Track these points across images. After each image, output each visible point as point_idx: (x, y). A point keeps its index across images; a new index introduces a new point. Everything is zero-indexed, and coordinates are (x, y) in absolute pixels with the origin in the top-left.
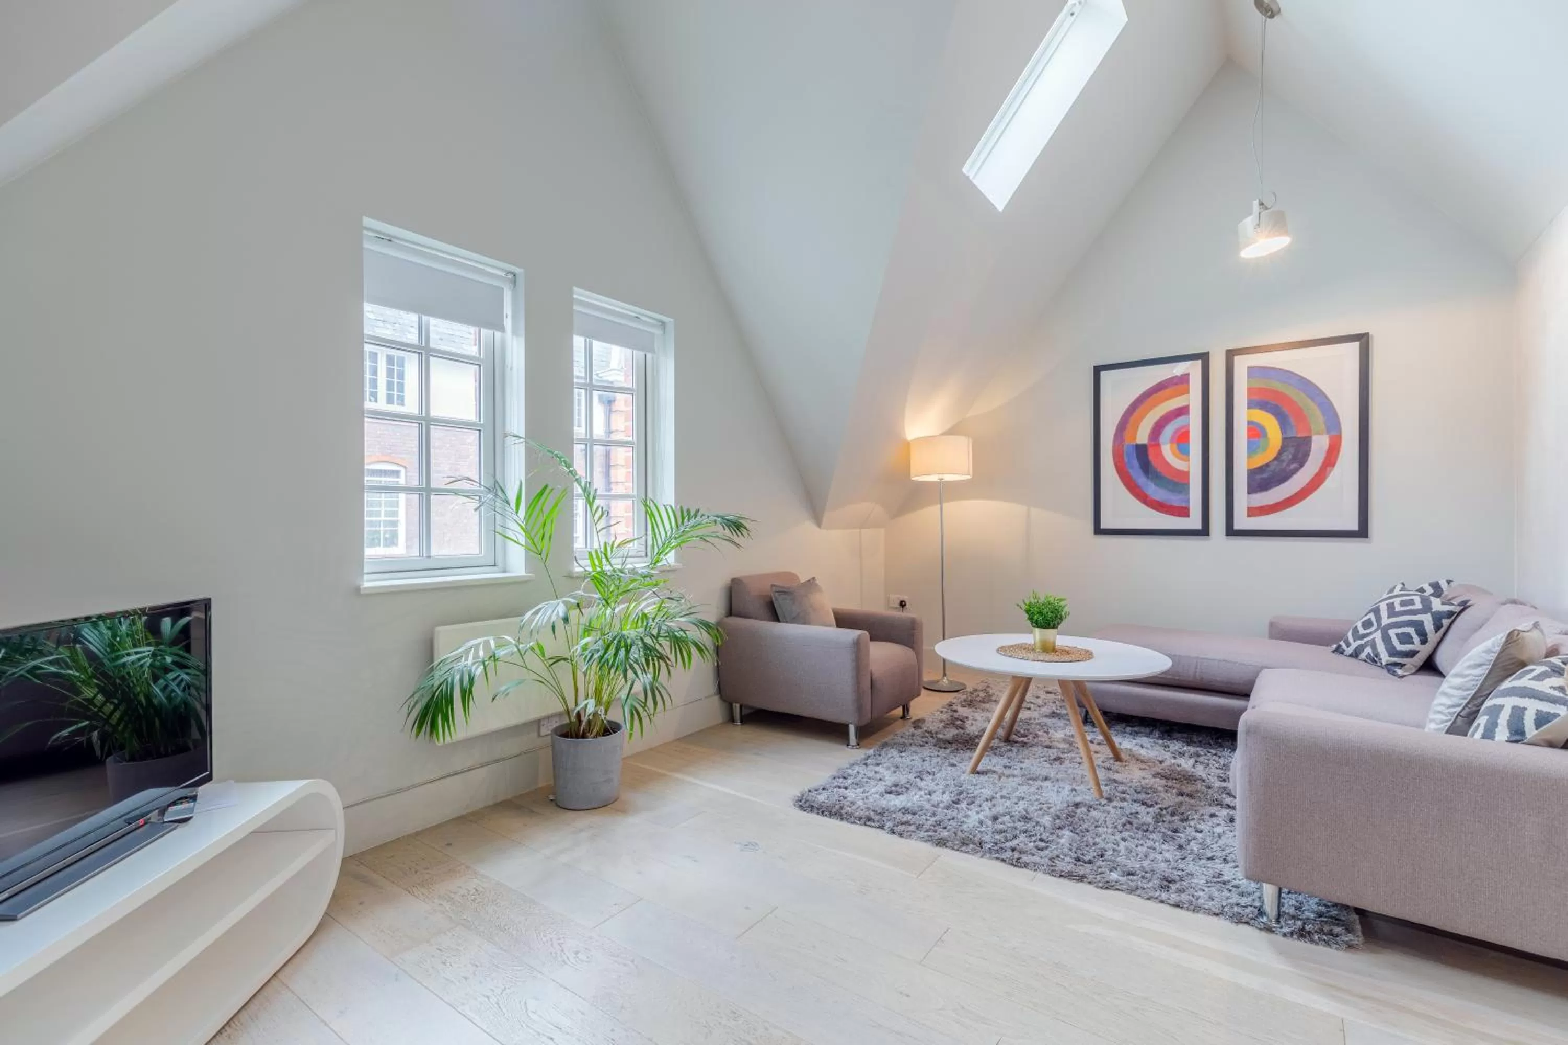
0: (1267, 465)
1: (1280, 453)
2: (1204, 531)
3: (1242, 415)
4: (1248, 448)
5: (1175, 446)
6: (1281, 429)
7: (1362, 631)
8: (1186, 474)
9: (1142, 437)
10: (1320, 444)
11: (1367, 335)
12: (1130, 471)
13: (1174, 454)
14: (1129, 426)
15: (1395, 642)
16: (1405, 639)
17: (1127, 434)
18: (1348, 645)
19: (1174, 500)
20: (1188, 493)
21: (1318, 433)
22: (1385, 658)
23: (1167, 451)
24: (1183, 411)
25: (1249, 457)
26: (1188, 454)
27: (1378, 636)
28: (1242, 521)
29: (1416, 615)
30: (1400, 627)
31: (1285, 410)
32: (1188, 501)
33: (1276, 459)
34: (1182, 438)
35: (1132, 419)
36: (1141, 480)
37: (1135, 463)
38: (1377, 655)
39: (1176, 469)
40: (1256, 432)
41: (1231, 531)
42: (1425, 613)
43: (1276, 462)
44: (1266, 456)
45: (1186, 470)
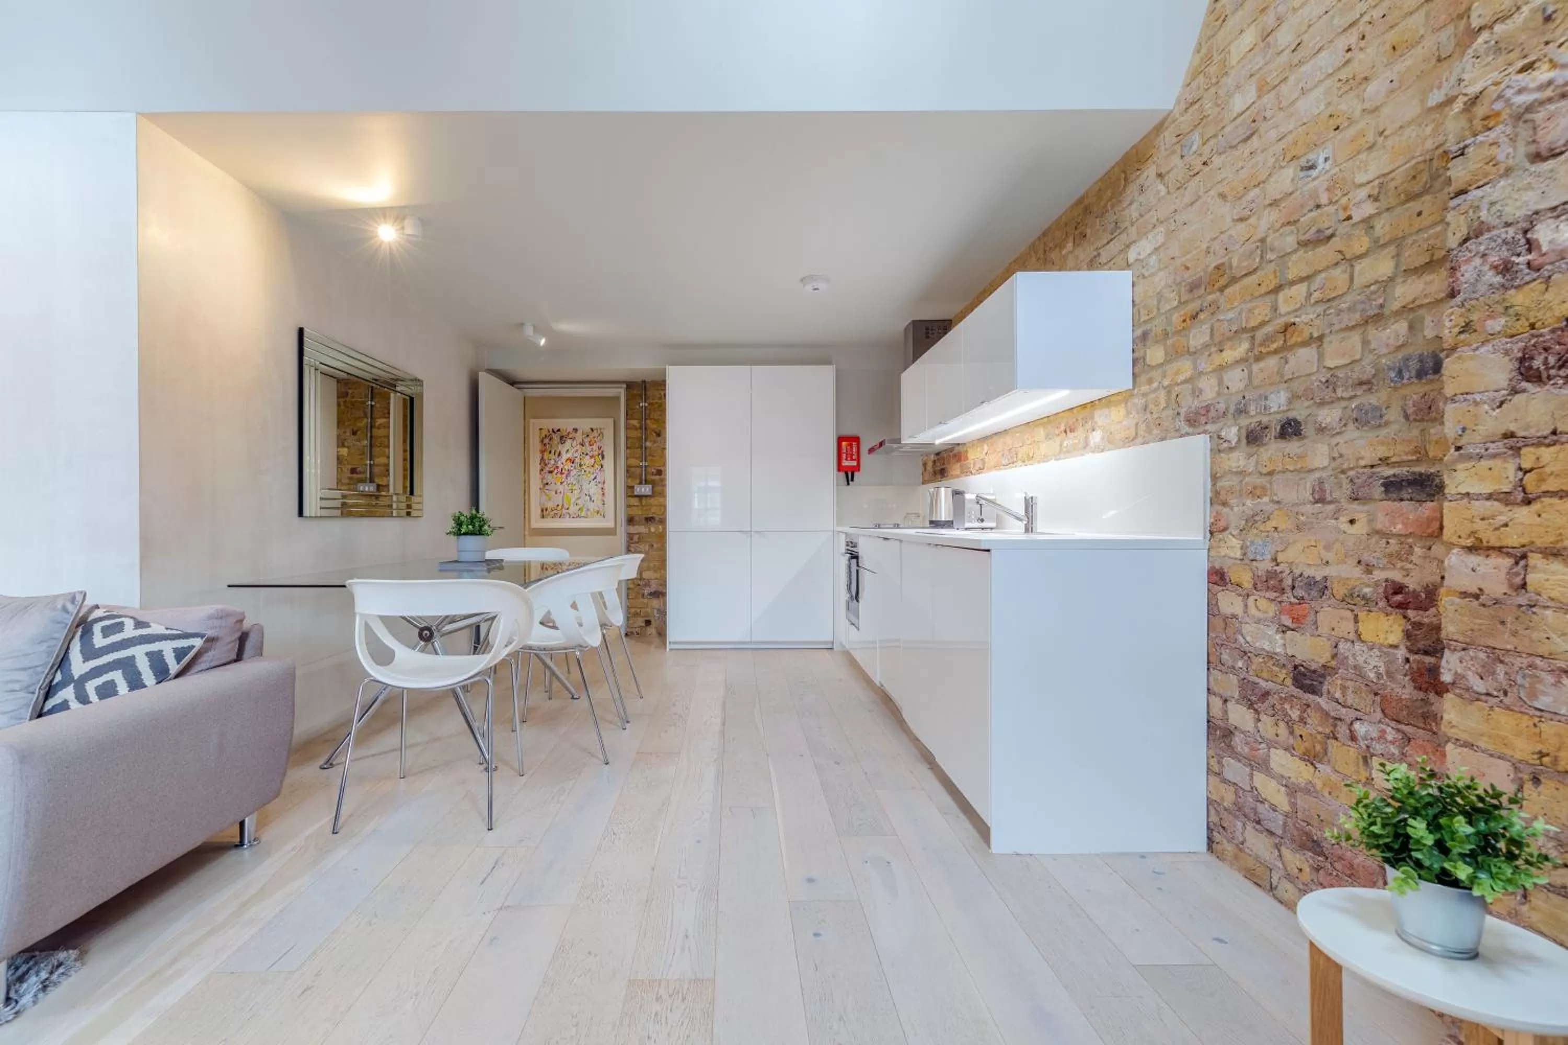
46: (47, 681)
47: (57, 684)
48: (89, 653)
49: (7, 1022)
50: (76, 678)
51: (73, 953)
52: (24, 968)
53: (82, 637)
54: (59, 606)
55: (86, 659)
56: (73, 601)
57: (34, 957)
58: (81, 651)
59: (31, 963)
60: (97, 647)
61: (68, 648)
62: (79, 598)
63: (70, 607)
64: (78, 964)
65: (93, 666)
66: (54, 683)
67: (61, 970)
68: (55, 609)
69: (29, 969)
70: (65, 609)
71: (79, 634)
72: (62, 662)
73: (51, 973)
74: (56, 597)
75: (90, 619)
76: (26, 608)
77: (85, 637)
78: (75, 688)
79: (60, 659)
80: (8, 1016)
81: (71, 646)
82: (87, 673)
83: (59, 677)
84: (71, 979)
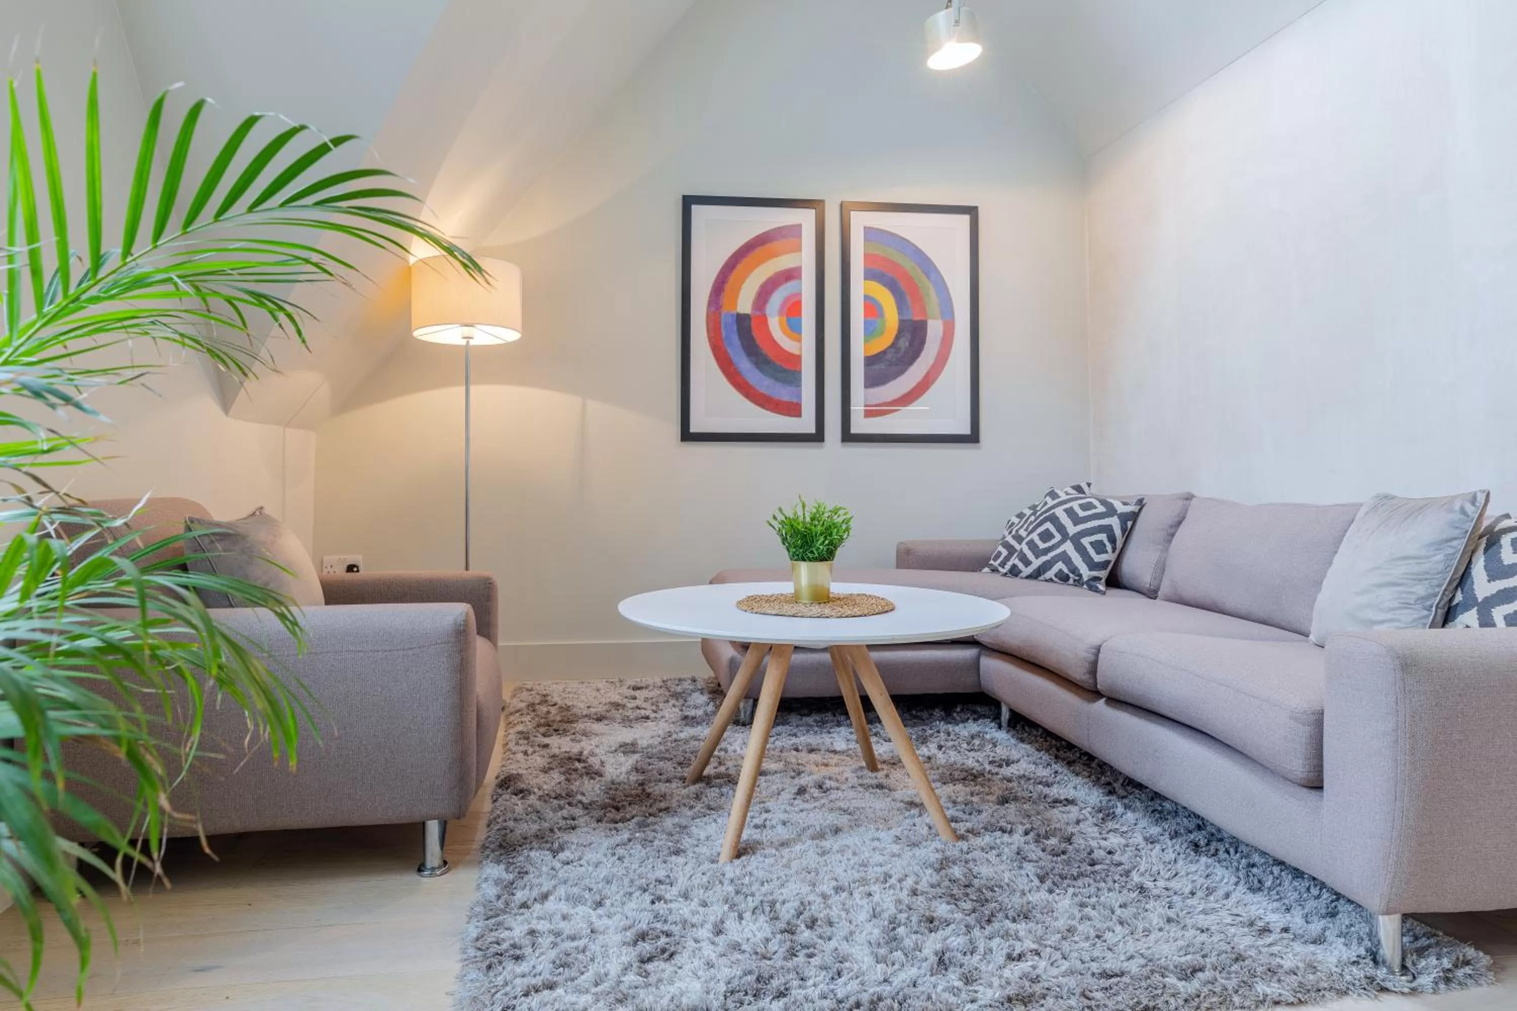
0: (884, 352)
1: (897, 338)
2: (818, 437)
3: (859, 287)
4: (866, 329)
5: (785, 318)
6: (898, 307)
7: (1042, 546)
8: (798, 359)
9: (745, 304)
10: (935, 329)
11: (976, 208)
12: (729, 351)
13: (784, 332)
14: (728, 287)
15: (1091, 552)
16: (1099, 547)
17: (725, 298)
18: (1027, 563)
19: (783, 393)
20: (799, 385)
21: (934, 318)
22: (1086, 573)
23: (775, 325)
24: (791, 275)
25: (866, 341)
26: (799, 332)
27: (1068, 547)
28: (859, 425)
29: (1104, 518)
30: (1093, 534)
31: (902, 286)
32: (799, 395)
33: (893, 345)
34: (793, 309)
35: (732, 278)
36: (744, 365)
37: (736, 340)
38: (1075, 570)
39: (786, 352)
40: (872, 308)
41: (848, 437)
42: (1112, 516)
43: (893, 350)
44: (883, 342)
45: (797, 352)
46: (1446, 599)
47: (1457, 604)
48: (1496, 571)
49: (1403, 993)
50: (1480, 600)
51: (1484, 959)
52: (1424, 942)
53: (1486, 550)
54: (1457, 507)
55: (1492, 578)
56: (1473, 501)
57: (1435, 935)
58: (1485, 567)
59: (1432, 941)
60: (1506, 563)
61: (1470, 562)
62: (1481, 498)
63: (1469, 509)
64: (1491, 975)
65: (1502, 587)
66: (1455, 603)
67: (1468, 970)
68: (1451, 511)
69: (1429, 946)
70: (1463, 511)
71: (1483, 546)
72: (1463, 579)
73: (1456, 966)
74: (1453, 499)
75: (1497, 529)
76: (1421, 508)
77: (1490, 551)
78: (1478, 611)
79: (1460, 573)
80: (1403, 987)
81: (1474, 560)
82: (1493, 596)
83: (1459, 597)
84: (1479, 989)
